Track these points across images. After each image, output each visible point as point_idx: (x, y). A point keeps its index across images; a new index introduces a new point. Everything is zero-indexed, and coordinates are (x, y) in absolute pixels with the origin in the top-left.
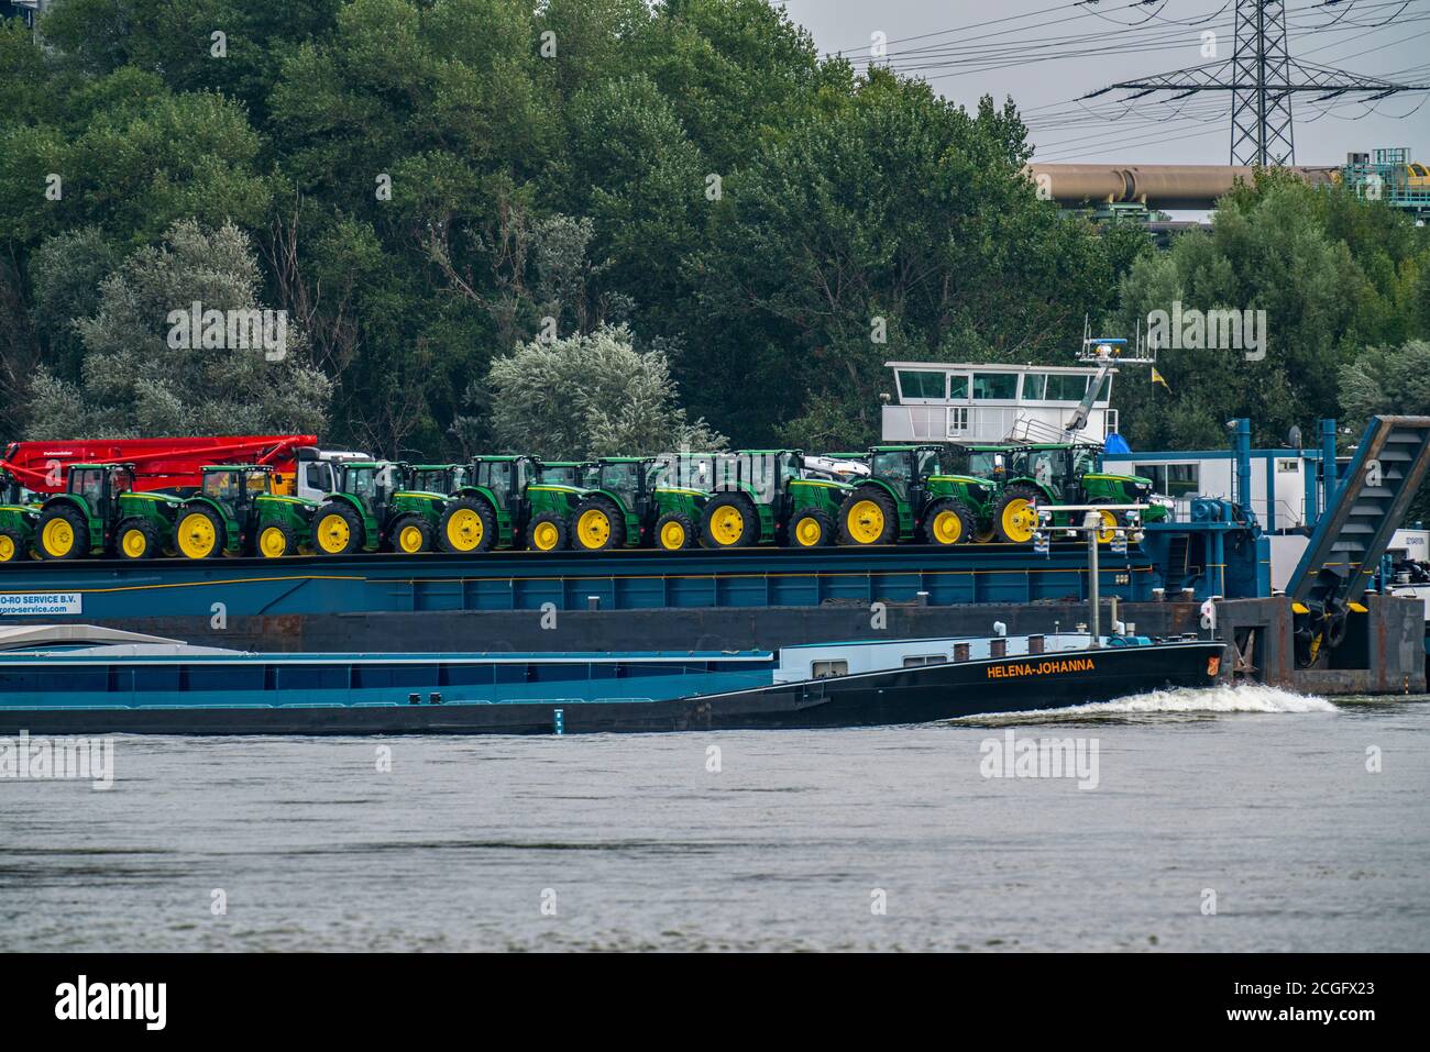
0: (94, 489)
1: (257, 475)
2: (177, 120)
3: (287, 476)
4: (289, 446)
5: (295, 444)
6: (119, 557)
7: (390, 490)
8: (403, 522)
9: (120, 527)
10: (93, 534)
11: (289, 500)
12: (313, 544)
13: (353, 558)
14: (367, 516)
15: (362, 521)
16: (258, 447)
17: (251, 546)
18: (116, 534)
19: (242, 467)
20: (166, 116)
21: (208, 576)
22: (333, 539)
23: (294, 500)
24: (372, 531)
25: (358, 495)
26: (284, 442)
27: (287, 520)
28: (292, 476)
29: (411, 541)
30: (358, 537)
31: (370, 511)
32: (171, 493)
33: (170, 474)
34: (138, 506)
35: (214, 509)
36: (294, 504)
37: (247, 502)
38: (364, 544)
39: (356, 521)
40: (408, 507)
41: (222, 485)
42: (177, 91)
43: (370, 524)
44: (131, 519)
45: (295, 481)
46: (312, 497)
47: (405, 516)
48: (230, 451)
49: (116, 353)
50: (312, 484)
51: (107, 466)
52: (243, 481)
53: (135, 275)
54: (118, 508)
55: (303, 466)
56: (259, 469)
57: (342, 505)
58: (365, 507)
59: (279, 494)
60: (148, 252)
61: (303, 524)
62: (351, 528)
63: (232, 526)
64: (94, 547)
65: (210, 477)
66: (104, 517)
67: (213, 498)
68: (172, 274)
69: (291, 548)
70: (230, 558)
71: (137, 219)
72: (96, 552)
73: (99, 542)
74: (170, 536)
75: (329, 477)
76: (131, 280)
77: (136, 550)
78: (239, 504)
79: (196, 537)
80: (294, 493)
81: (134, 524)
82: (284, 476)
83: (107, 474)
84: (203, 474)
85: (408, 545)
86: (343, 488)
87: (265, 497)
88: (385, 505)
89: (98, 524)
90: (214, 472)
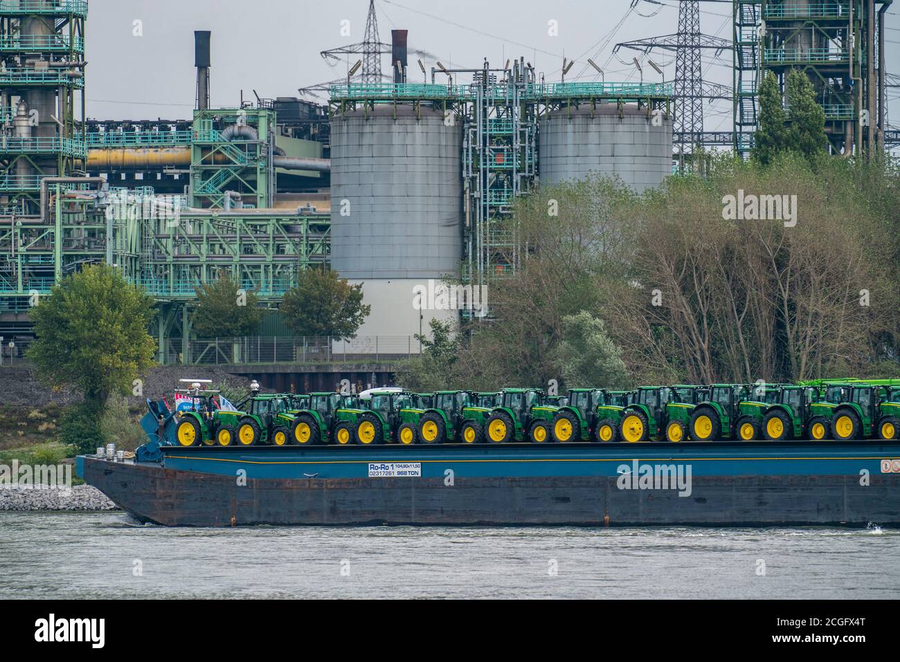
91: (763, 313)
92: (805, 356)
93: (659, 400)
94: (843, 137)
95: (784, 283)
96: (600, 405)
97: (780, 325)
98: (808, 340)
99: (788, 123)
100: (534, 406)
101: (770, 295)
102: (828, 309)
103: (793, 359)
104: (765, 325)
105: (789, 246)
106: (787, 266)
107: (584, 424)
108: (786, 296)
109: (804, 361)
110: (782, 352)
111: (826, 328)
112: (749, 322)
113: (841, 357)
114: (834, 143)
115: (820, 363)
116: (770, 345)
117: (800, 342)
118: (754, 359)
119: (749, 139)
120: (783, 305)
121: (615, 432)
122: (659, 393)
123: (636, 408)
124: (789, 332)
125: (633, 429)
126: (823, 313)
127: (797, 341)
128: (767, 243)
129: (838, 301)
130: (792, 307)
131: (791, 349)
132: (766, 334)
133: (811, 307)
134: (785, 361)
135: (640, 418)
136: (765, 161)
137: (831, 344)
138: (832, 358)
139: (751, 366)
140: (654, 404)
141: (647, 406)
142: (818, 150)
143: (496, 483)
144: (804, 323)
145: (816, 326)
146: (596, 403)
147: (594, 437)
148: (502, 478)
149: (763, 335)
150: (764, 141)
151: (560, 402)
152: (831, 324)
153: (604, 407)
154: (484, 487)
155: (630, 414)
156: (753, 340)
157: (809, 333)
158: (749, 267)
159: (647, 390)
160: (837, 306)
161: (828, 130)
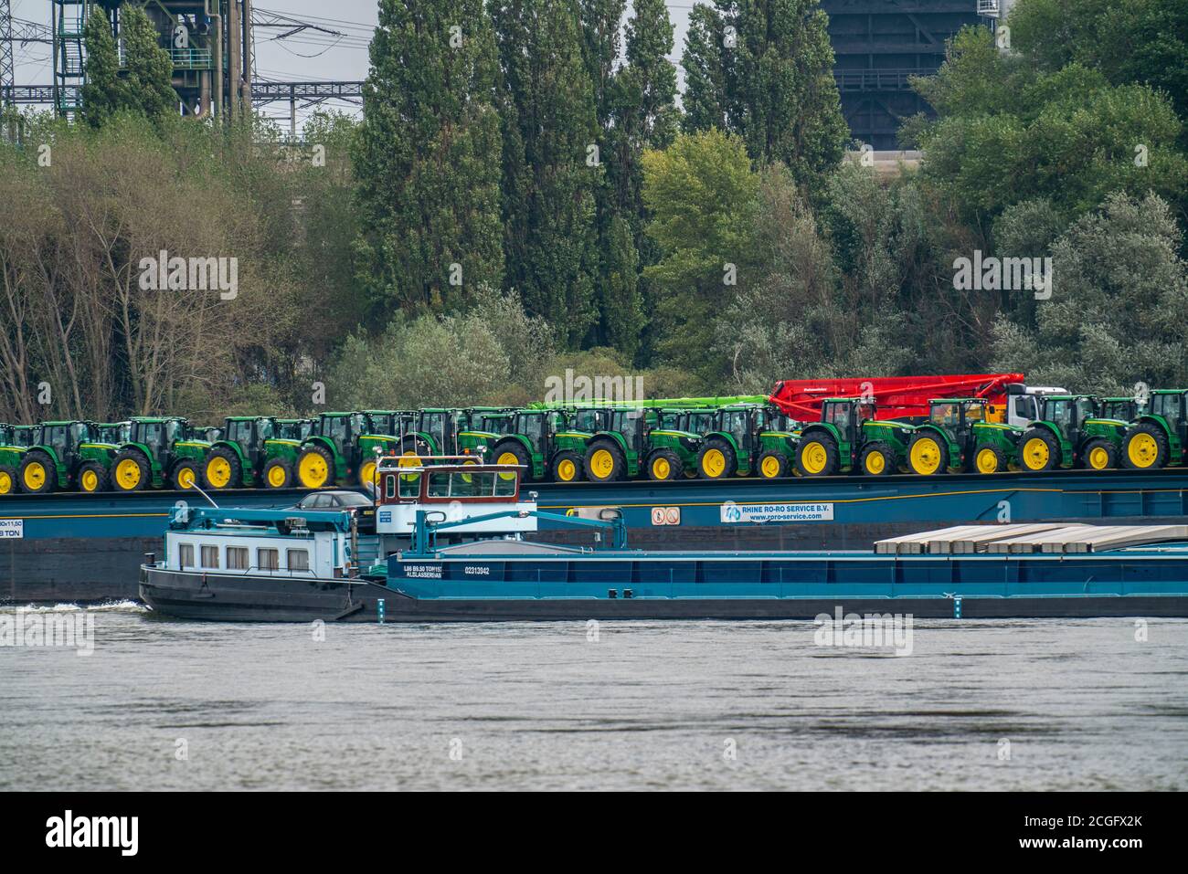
0: (843, 418)
1: (974, 406)
2: (1112, 109)
3: (999, 407)
4: (1001, 382)
5: (1007, 381)
6: (863, 474)
7: (1082, 418)
8: (1092, 444)
9: (863, 449)
10: (842, 455)
11: (1000, 426)
12: (1020, 463)
13: (1053, 473)
14: (1064, 439)
15: (1059, 444)
16: (976, 384)
17: (969, 464)
18: (861, 455)
19: (962, 400)
20: (1104, 106)
21: (935, 489)
22: (1036, 458)
23: (1005, 426)
24: (1068, 451)
25: (1056, 423)
26: (997, 380)
27: (999, 442)
28: (1004, 407)
29: (1099, 459)
30: (1056, 457)
31: (1065, 436)
32: (906, 421)
33: (907, 406)
34: (879, 432)
35: (939, 434)
36: (1004, 430)
37: (966, 429)
38: (1061, 462)
39: (1054, 444)
40: (1097, 432)
41: (947, 415)
42: (1114, 84)
43: (1066, 446)
44: (872, 443)
45: (1006, 412)
46: (1019, 424)
47: (1093, 439)
48: (954, 387)
49: (1062, 302)
50: (1020, 414)
51: (853, 400)
52: (963, 412)
53: (1078, 238)
54: (863, 433)
55: (1012, 399)
56: (977, 402)
57: (1042, 431)
58: (1061, 432)
59: (993, 422)
60: (1089, 218)
61: (1011, 446)
62: (1050, 449)
63: (955, 448)
64: (843, 466)
65: (936, 408)
66: (851, 442)
67: (939, 425)
68: (1109, 238)
69: (1002, 466)
70: (953, 474)
71: (1081, 190)
72: (846, 469)
73: (847, 462)
74: (904, 456)
75: (1033, 407)
76: (1076, 242)
77: (877, 468)
78: (960, 430)
79: (925, 458)
80: (1006, 421)
81: (874, 446)
82: (996, 407)
83: (853, 406)
84: (929, 406)
85: (1096, 462)
86: (1043, 417)
87: (981, 425)
88: (1077, 430)
89: (846, 447)
90: (940, 404)
91: (97, 324)
92: (151, 379)
93: (349, 432)
94: (198, 92)
95: (123, 283)
96: (269, 438)
97: (118, 339)
98: (155, 358)
99: (122, 74)
100: (176, 440)
101: (105, 299)
102: (181, 318)
103: (136, 383)
104: (99, 339)
105: (129, 235)
106: (128, 261)
107: (247, 464)
108: (125, 301)
109: (150, 386)
110: (121, 374)
111: (179, 342)
112: (78, 335)
113: (199, 380)
114: (186, 100)
115: (171, 388)
116: (105, 365)
117: (145, 361)
118: (85, 384)
119: (74, 94)
120: (122, 313)
121: (290, 475)
122: (349, 422)
123: (316, 442)
124: (130, 348)
125: (313, 470)
126: (174, 322)
127: (142, 359)
128: (101, 231)
129: (193, 306)
130: (134, 315)
131: (134, 369)
132: (100, 350)
133: (158, 315)
134: (126, 385)
135: (323, 456)
136: (95, 123)
137: (186, 362)
138: (187, 381)
139: (80, 392)
140: (342, 436)
141: (332, 438)
142: (165, 109)
143: (127, 546)
144: (149, 335)
145: (166, 340)
146: (262, 436)
147: (260, 481)
148: (135, 538)
149: (96, 352)
150: (94, 97)
151: (208, 435)
152: (185, 336)
153: (273, 441)
154: (111, 550)
155: (310, 451)
156: (83, 358)
157: (157, 349)
158: (77, 263)
159: (332, 417)
160: (193, 312)
161: (178, 82)
